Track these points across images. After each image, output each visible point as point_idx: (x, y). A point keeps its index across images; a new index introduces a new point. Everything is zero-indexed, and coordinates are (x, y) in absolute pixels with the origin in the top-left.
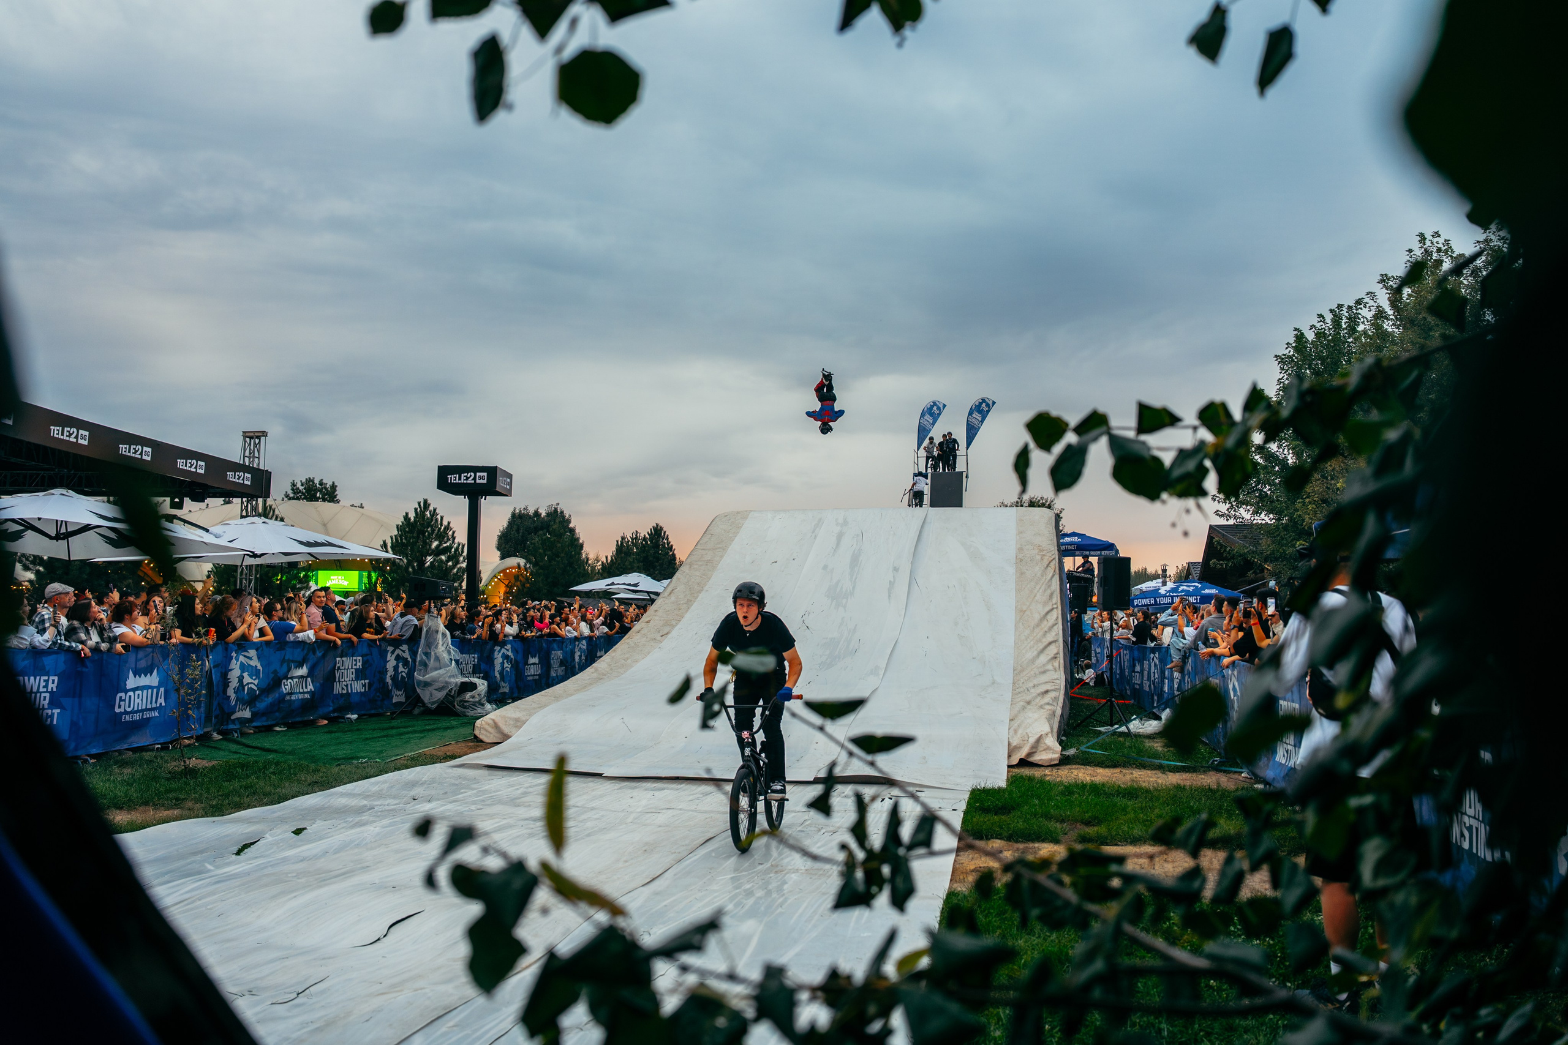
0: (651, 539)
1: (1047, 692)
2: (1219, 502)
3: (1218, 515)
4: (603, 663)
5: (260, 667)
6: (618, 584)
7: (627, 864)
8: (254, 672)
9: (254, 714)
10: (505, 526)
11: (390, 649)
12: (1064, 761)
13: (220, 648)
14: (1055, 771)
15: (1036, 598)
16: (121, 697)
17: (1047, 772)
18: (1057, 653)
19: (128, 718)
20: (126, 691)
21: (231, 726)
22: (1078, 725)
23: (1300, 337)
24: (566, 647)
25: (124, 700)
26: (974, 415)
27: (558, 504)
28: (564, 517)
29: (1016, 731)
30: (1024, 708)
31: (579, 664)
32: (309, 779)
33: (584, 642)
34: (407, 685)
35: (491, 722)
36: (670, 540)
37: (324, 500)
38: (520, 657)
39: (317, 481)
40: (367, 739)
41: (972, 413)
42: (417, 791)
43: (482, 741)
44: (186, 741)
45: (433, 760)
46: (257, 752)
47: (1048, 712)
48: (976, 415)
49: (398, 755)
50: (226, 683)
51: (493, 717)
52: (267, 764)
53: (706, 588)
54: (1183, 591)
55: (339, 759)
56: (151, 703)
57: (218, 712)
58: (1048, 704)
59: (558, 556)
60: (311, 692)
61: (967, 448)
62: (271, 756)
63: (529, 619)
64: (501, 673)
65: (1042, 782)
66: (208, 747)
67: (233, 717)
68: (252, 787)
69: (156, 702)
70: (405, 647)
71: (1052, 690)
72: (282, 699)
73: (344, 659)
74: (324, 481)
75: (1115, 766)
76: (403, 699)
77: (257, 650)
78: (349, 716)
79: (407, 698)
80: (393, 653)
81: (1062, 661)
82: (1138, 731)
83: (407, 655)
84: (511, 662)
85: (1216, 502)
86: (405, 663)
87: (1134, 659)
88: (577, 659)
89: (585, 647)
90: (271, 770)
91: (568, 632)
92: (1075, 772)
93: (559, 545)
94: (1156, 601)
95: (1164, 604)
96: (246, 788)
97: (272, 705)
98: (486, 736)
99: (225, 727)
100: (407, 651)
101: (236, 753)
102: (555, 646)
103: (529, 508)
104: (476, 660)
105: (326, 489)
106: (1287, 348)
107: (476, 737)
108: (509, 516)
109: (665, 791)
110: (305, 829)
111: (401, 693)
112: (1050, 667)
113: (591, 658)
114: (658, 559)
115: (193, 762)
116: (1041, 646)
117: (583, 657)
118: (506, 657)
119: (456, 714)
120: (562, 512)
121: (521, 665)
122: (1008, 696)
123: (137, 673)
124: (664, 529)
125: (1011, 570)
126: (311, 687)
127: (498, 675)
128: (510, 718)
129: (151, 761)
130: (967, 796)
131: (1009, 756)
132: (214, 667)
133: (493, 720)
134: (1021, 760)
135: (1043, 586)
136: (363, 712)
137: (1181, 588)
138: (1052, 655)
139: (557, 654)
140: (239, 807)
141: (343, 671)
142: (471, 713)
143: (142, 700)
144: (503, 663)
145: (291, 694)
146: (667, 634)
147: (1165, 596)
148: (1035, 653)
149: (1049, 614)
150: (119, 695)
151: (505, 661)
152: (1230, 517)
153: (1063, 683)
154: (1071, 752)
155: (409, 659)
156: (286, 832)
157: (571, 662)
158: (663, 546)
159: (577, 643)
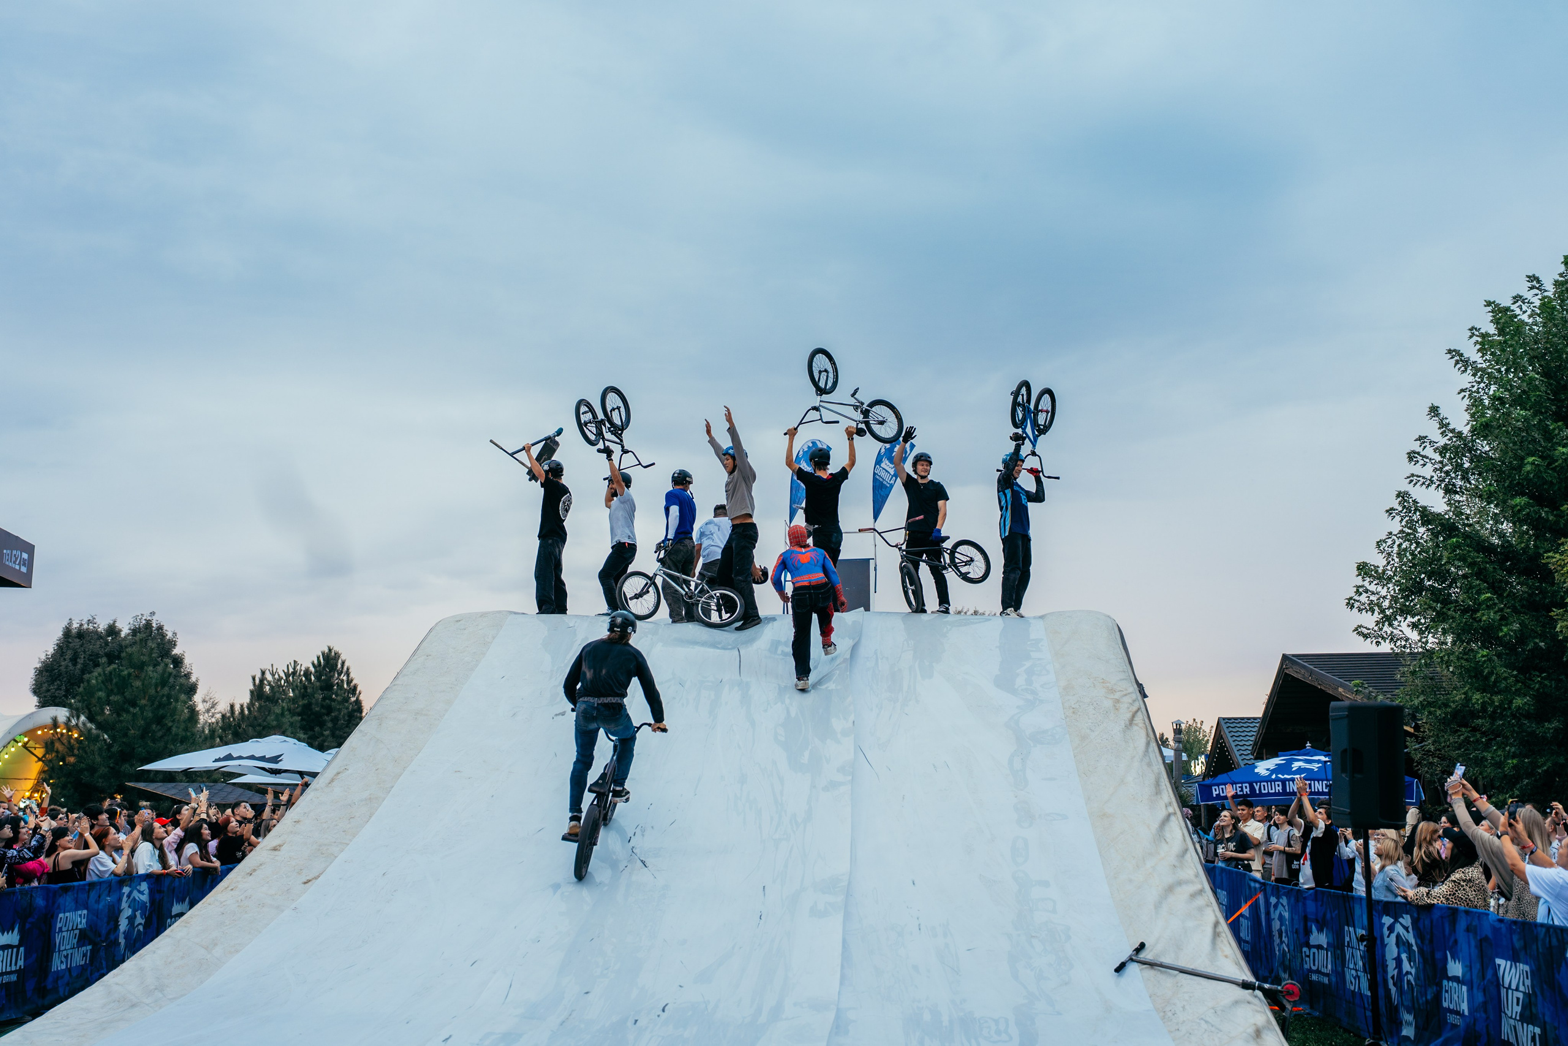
0: (318, 674)
2: (1360, 610)
3: (1360, 634)
6: (240, 758)
10: (51, 651)
15: (1129, 788)
24: (98, 901)
26: (883, 465)
27: (153, 614)
28: (163, 636)
31: (127, 935)
33: (144, 886)
36: (352, 675)
54: (1300, 770)
59: (134, 705)
85: (1355, 610)
88: (123, 925)
89: (145, 898)
93: (138, 683)
94: (1252, 788)
95: (1269, 794)
103: (98, 621)
106: (1471, 337)
114: (329, 710)
117: (139, 920)
120: (160, 628)
124: (343, 657)
137: (1296, 765)
139: (72, 920)
146: (316, 878)
147: (1267, 779)
152: (1383, 638)
157: (108, 933)
158: (340, 686)
159: (126, 890)
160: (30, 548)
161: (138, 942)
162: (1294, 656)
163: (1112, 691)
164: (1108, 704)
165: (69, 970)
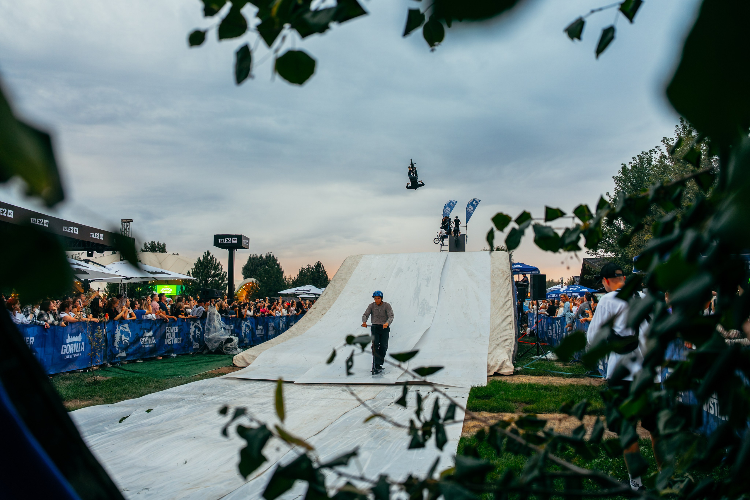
0: (316, 269)
1: (507, 340)
2: (587, 250)
3: (587, 253)
4: (293, 329)
5: (130, 332)
6: (301, 290)
7: (306, 425)
8: (127, 334)
9: (127, 355)
10: (246, 263)
11: (192, 322)
12: (516, 373)
13: (111, 323)
14: (511, 378)
15: (501, 295)
16: (64, 347)
17: (508, 378)
18: (511, 321)
19: (67, 357)
20: (66, 344)
21: (116, 360)
22: (522, 356)
23: (624, 168)
24: (276, 321)
25: (66, 349)
26: (469, 207)
27: (271, 252)
28: (274, 258)
29: (492, 359)
30: (495, 348)
31: (282, 329)
32: (154, 385)
33: (284, 318)
34: (200, 340)
35: (241, 357)
36: (325, 269)
37: (160, 252)
38: (254, 326)
39: (156, 243)
40: (181, 366)
41: (469, 206)
42: (205, 391)
43: (236, 366)
44: (95, 368)
45: (212, 376)
46: (129, 373)
47: (507, 350)
48: (471, 207)
49: (196, 374)
50: (114, 340)
51: (242, 355)
52: (133, 379)
53: (342, 292)
54: (571, 290)
55: (168, 376)
56: (78, 350)
57: (110, 354)
58: (507, 345)
59: (272, 277)
60: (154, 344)
61: (467, 223)
62: (136, 375)
63: (258, 307)
64: (245, 334)
65: (505, 383)
66: (105, 370)
67: (117, 356)
68: (126, 389)
69: (80, 349)
70: (199, 322)
71: (509, 339)
72: (140, 347)
73: (170, 327)
74: (160, 243)
75: (540, 375)
76: (198, 347)
77: (128, 324)
78: (172, 355)
79: (200, 346)
80: (193, 324)
81: (514, 325)
82: (551, 358)
83: (200, 326)
84: (250, 328)
85: (585, 250)
86: (199, 329)
87: (548, 323)
88: (281, 326)
89: (285, 321)
90: (135, 381)
91: (276, 313)
92: (521, 378)
93: (272, 272)
96: (124, 390)
97: (136, 350)
98: (238, 363)
99: (113, 361)
100: (200, 324)
101: (119, 373)
102: (271, 320)
103: (257, 254)
104: (233, 328)
105: (160, 246)
106: (619, 173)
107: (234, 364)
108: (248, 258)
109: (324, 389)
110: (152, 409)
111: (197, 343)
112: (508, 328)
113: (287, 326)
114: (319, 278)
115: (98, 378)
116: (504, 317)
117: (284, 326)
118: (247, 326)
119: (224, 354)
120: (273, 256)
121: (254, 330)
122: (487, 342)
123: (71, 335)
124: (322, 264)
125: (489, 281)
126: (154, 341)
127: (243, 334)
128: (250, 355)
129: (78, 378)
130: (469, 391)
131: (489, 371)
132: (108, 332)
133: (242, 356)
134: (495, 373)
135: (504, 289)
136: (179, 353)
138: (509, 322)
139: (272, 324)
140: (120, 399)
141: (170, 333)
142: (231, 353)
143: (74, 348)
144: (246, 329)
145: (145, 344)
146: (324, 314)
148: (501, 321)
149: (507, 302)
150: (63, 346)
151: (247, 328)
152: (593, 254)
153: (514, 336)
154: (519, 368)
155: (201, 327)
156: (143, 411)
157: (278, 328)
158: (322, 272)
159: (281, 319)
160: (248, 239)
161: (284, 330)
162: (586, 259)
163: (503, 272)
164: (502, 275)
165: (272, 335)
